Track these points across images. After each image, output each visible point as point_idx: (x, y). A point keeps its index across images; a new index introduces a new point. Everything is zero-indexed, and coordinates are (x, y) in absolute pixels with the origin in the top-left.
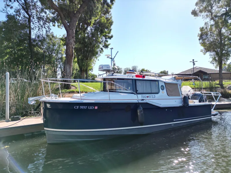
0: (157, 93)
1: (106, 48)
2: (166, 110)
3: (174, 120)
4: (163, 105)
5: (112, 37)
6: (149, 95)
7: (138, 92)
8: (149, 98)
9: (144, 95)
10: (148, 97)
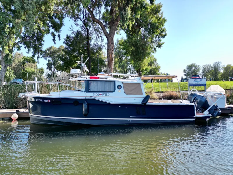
0: (112, 92)
1: (159, 47)
2: (120, 107)
3: (131, 117)
4: (114, 102)
5: (165, 35)
9: (96, 93)
10: (100, 95)
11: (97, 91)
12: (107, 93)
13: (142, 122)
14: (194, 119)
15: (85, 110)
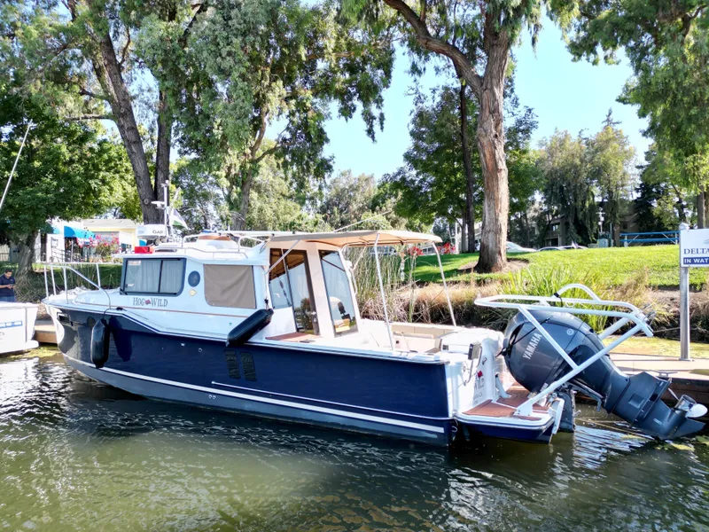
0: (175, 294)
2: (183, 345)
3: (214, 382)
4: (167, 328)
6: (153, 297)
7: (126, 290)
8: (149, 306)
11: (140, 290)
12: (163, 298)
13: (247, 407)
14: (441, 430)
15: (97, 347)
